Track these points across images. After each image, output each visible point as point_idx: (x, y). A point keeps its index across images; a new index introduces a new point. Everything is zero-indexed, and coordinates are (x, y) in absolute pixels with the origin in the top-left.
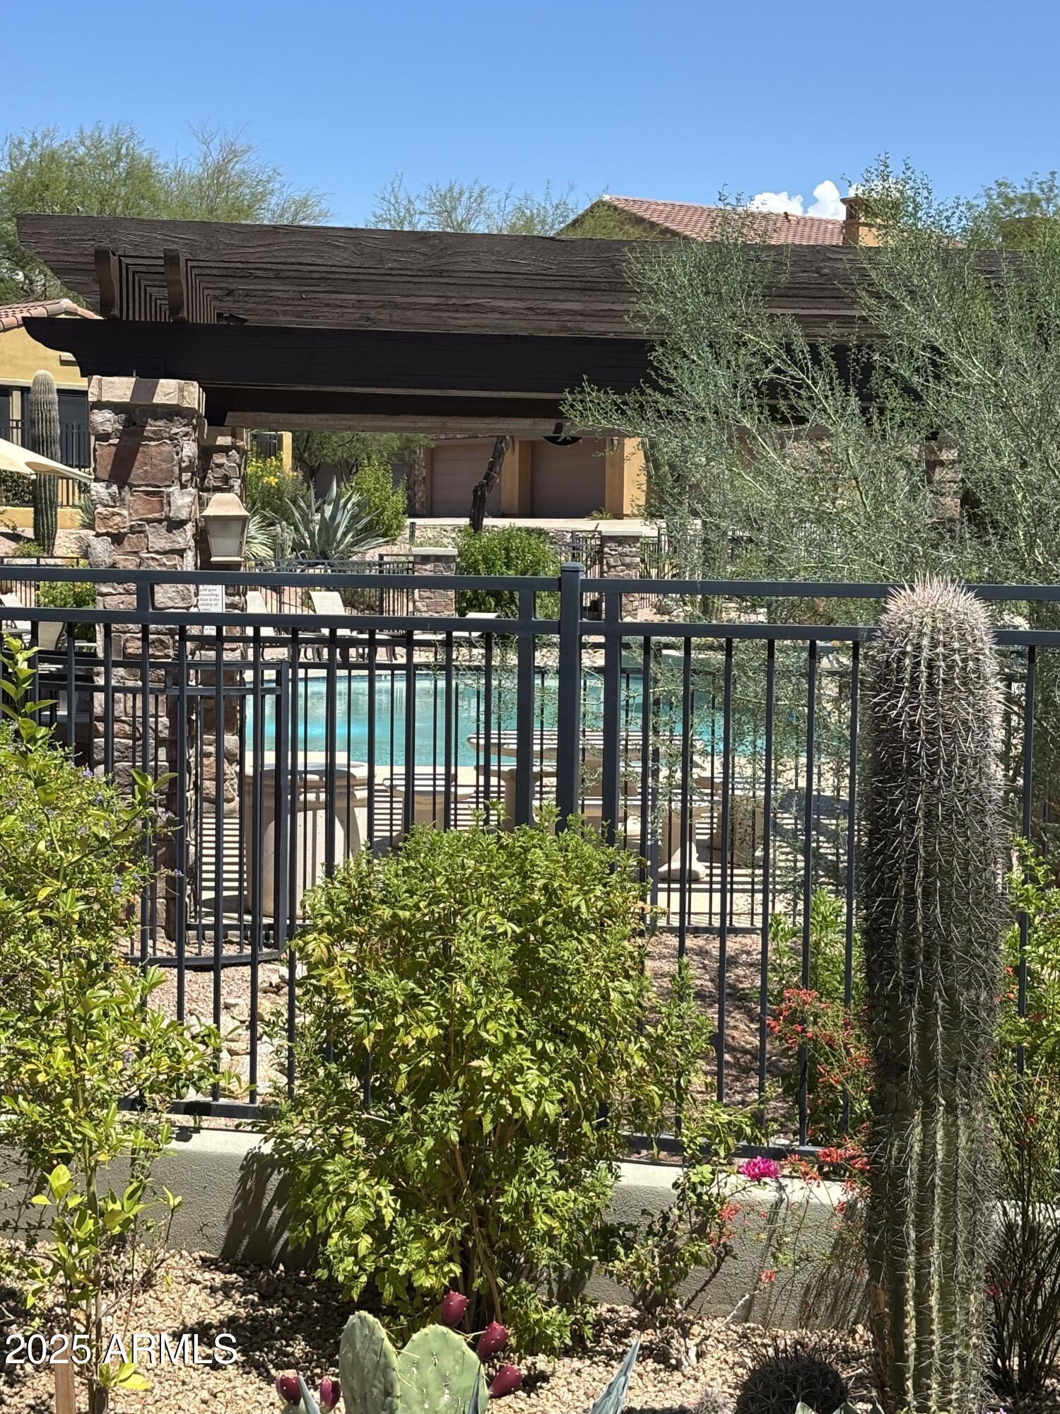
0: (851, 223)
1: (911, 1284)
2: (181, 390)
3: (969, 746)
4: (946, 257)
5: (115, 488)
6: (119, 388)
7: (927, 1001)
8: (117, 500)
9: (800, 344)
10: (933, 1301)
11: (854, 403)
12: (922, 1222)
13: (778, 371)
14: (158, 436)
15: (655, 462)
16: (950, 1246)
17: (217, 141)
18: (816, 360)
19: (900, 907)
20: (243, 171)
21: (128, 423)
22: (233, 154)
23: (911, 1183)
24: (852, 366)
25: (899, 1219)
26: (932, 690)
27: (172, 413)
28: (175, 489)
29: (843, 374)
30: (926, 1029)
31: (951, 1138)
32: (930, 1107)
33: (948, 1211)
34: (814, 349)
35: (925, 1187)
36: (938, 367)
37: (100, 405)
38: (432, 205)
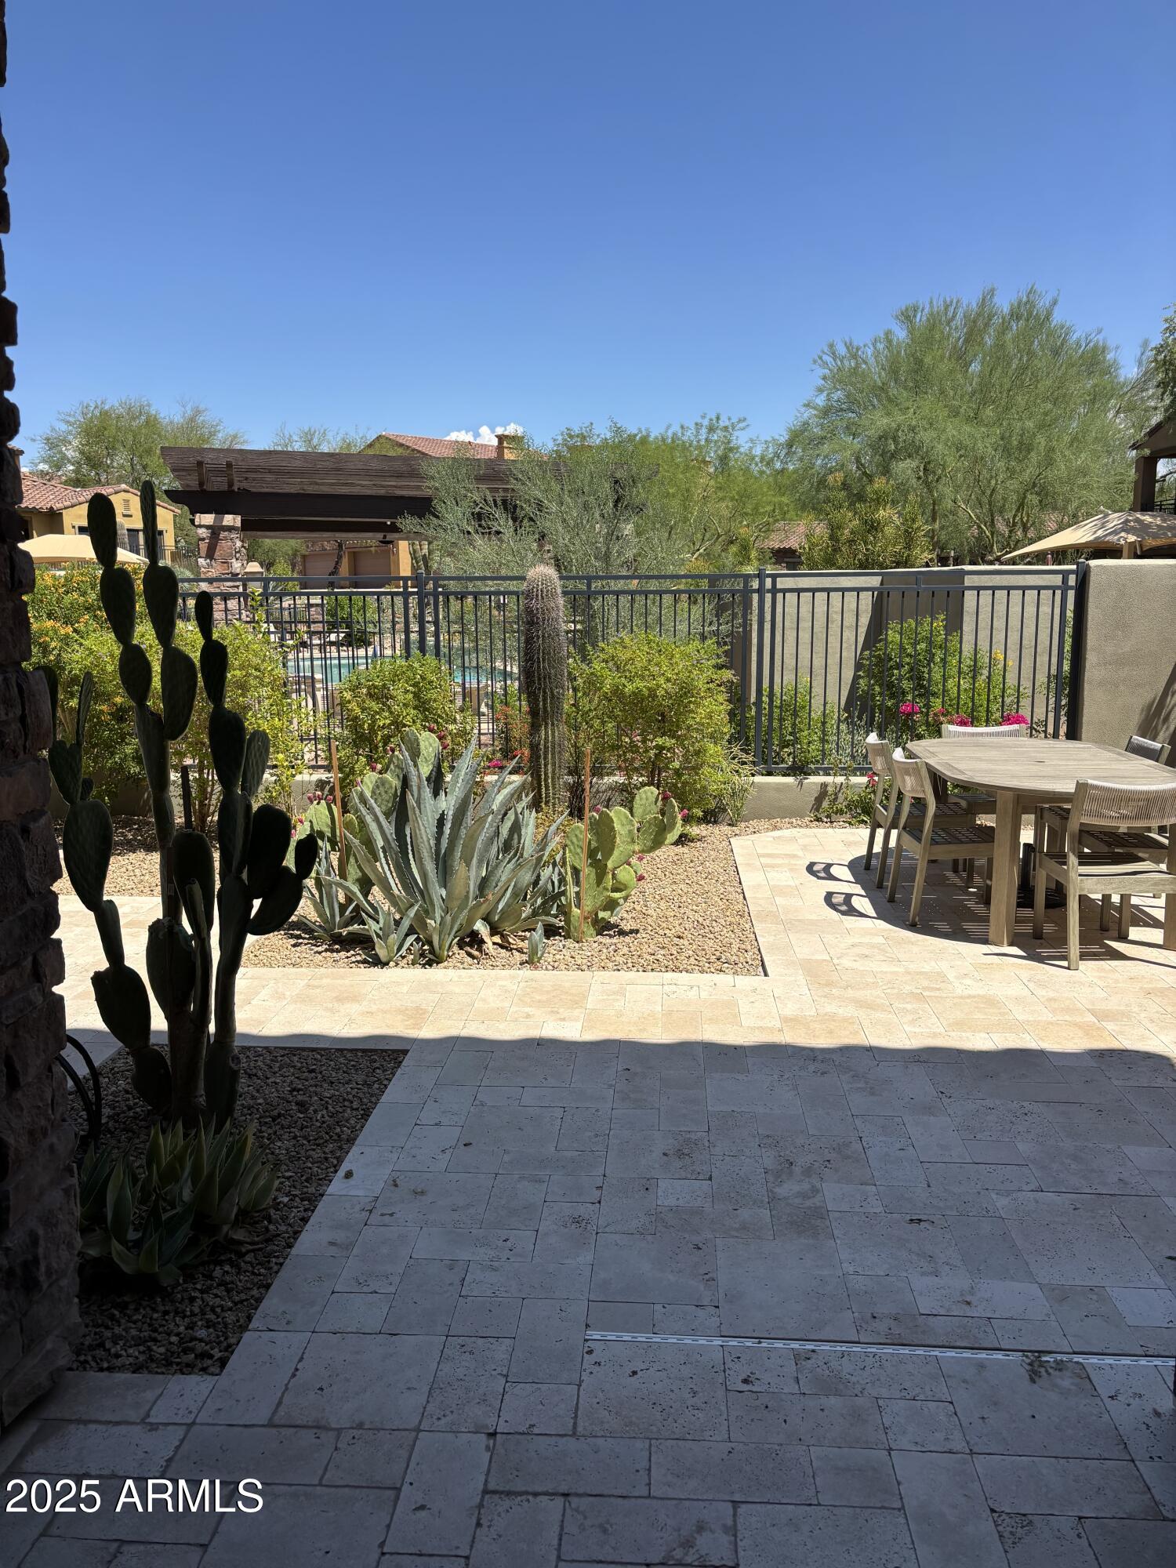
0: (500, 448)
1: (543, 777)
2: (234, 519)
3: (554, 615)
4: (541, 465)
5: (208, 561)
6: (208, 519)
7: (545, 692)
8: (210, 566)
9: (490, 499)
10: (550, 781)
11: (510, 522)
12: (545, 758)
13: (481, 508)
14: (225, 539)
15: (416, 558)
16: (554, 764)
17: (189, 406)
18: (496, 505)
19: (536, 664)
20: (204, 421)
21: (213, 533)
22: (198, 412)
23: (542, 747)
24: (509, 506)
25: (539, 757)
26: (543, 598)
27: (230, 529)
28: (234, 560)
29: (506, 509)
30: (545, 700)
31: (553, 735)
32: (547, 724)
33: (553, 754)
34: (495, 501)
35: (546, 748)
36: (540, 506)
37: (200, 526)
38: (301, 438)
